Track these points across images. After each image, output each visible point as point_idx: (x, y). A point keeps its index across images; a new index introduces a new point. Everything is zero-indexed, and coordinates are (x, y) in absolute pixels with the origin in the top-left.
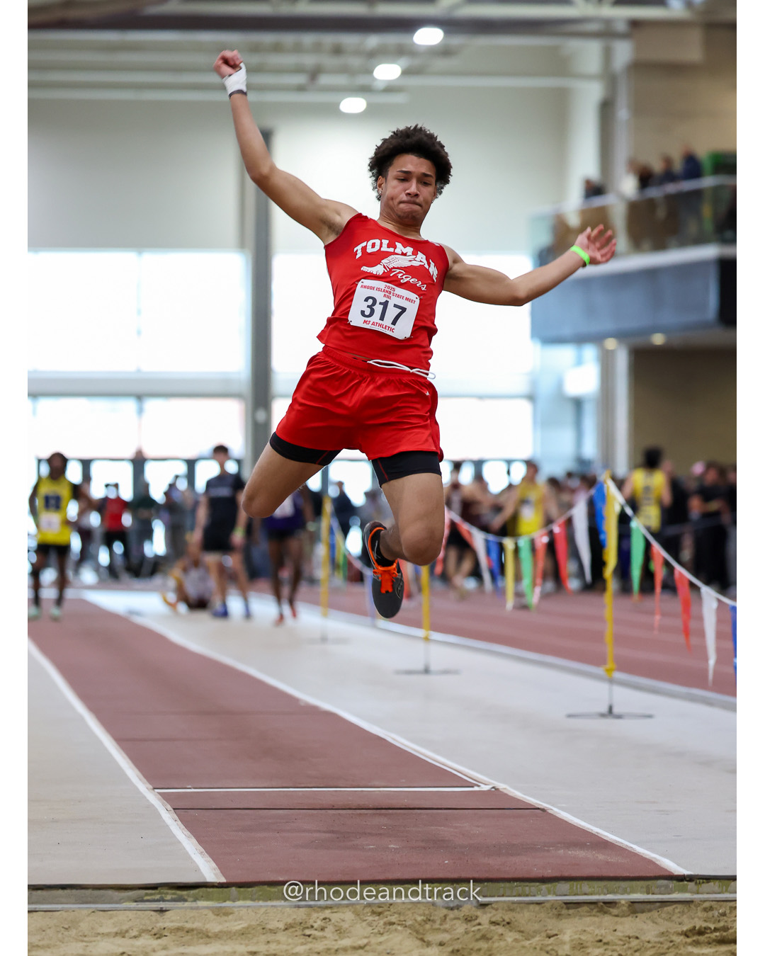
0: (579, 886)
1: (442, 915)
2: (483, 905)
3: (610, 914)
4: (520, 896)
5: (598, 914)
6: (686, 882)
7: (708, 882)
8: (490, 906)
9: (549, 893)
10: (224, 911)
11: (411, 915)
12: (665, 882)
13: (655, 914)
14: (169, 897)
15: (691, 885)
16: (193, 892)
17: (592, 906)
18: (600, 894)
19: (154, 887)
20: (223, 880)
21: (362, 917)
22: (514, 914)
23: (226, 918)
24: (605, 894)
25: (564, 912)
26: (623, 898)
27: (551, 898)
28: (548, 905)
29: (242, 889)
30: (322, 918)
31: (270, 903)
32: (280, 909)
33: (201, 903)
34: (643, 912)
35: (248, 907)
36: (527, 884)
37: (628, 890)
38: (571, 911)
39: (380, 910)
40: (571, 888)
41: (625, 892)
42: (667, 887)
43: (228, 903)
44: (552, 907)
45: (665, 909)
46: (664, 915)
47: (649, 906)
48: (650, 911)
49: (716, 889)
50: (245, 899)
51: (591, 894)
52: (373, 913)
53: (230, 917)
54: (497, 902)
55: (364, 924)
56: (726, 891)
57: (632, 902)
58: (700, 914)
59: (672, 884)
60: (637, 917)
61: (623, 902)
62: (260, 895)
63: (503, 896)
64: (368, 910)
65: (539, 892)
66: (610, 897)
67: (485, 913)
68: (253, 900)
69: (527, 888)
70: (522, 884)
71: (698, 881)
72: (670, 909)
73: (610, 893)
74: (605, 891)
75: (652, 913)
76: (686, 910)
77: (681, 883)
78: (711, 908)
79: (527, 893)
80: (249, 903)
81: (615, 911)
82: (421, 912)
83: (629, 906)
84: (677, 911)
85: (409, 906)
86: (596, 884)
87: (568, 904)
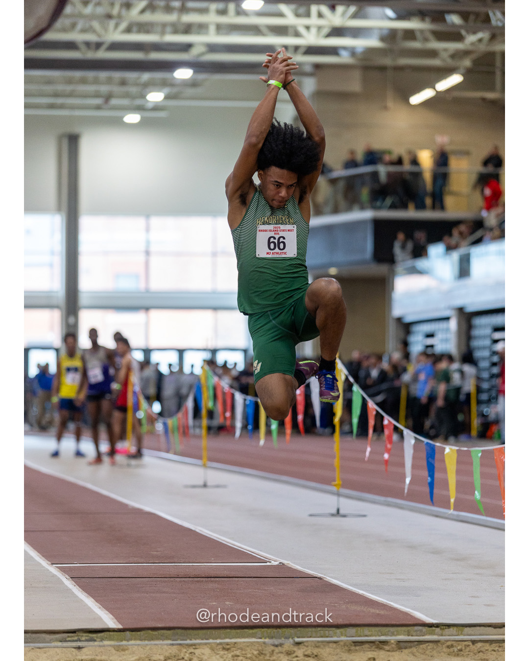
0: (362, 630)
1: (270, 650)
2: (298, 644)
3: (384, 649)
4: (322, 637)
5: (376, 649)
6: (434, 628)
7: (449, 628)
8: (302, 644)
9: (342, 636)
10: (122, 648)
11: (249, 651)
12: (420, 628)
13: (414, 650)
14: (83, 639)
15: (438, 630)
16: (99, 635)
17: (372, 644)
18: (376, 636)
19: (74, 632)
20: (120, 627)
21: (216, 651)
22: (320, 650)
23: (123, 653)
24: (379, 636)
25: (353, 648)
26: (393, 639)
27: (343, 638)
28: (342, 643)
29: (134, 633)
30: (189, 652)
31: (152, 642)
32: (160, 646)
33: (106, 643)
34: (406, 648)
35: (138, 645)
36: (327, 629)
37: (395, 633)
38: (357, 648)
39: (228, 647)
40: (357, 632)
41: (393, 634)
42: (421, 631)
43: (124, 643)
44: (345, 645)
45: (421, 646)
46: (420, 651)
47: (409, 644)
48: (411, 647)
49: (455, 632)
50: (135, 639)
51: (370, 636)
52: (224, 649)
53: (126, 652)
54: (307, 641)
55: (218, 656)
56: (461, 634)
57: (399, 642)
58: (445, 650)
59: (425, 629)
60: (402, 651)
61: (392, 642)
62: (146, 637)
63: (311, 637)
64: (220, 646)
65: (335, 635)
66: (383, 638)
67: (299, 649)
68: (141, 640)
69: (327, 632)
70: (324, 629)
71: (442, 627)
72: (424, 646)
73: (383, 635)
74: (380, 634)
75: (413, 649)
76: (435, 647)
77: (431, 629)
78: (452, 646)
79: (327, 635)
80: (138, 642)
81: (387, 648)
82: (256, 648)
83: (397, 644)
84: (429, 647)
85: (248, 645)
86: (373, 629)
87: (356, 643)
